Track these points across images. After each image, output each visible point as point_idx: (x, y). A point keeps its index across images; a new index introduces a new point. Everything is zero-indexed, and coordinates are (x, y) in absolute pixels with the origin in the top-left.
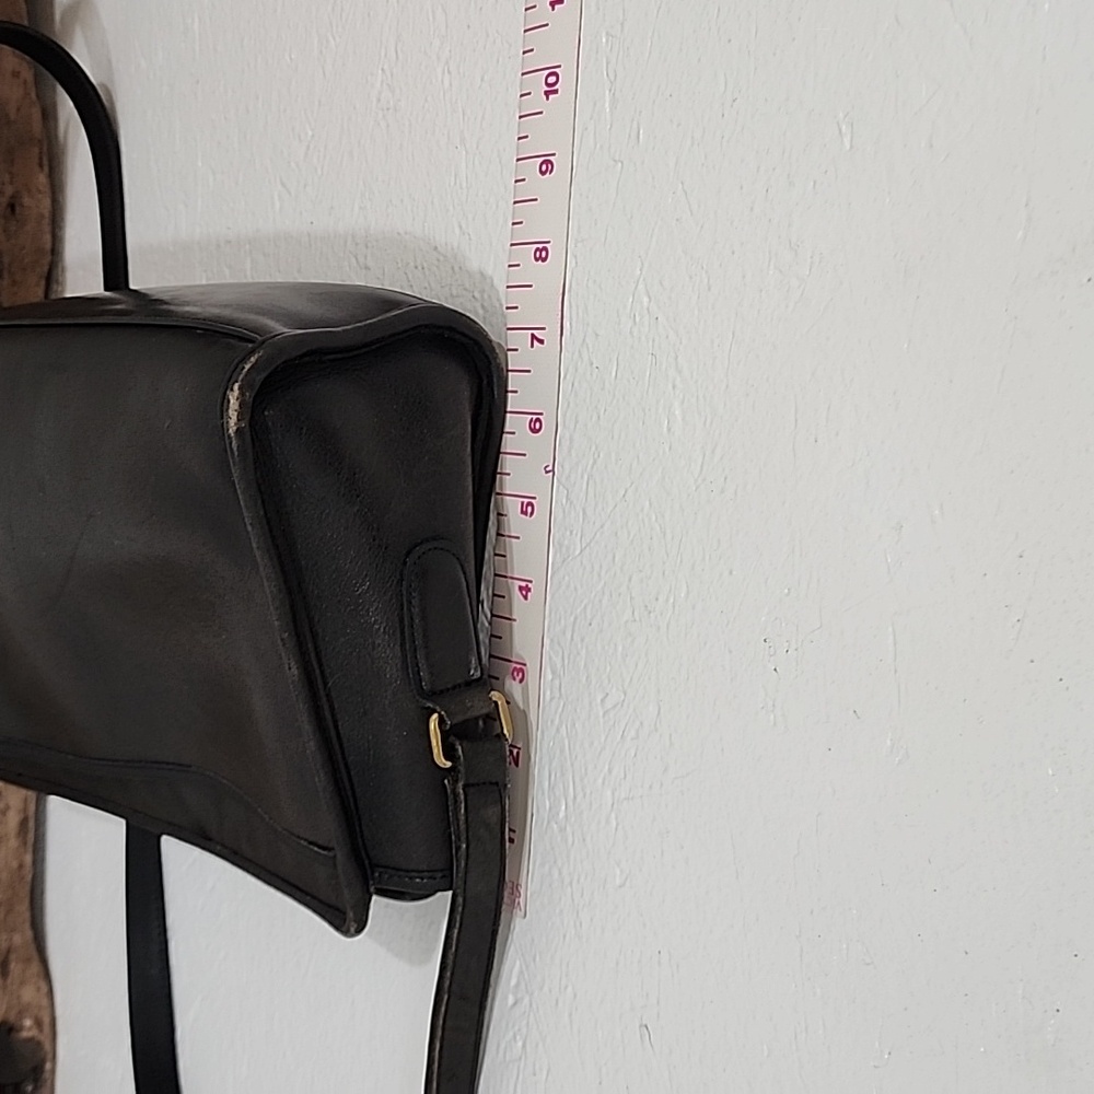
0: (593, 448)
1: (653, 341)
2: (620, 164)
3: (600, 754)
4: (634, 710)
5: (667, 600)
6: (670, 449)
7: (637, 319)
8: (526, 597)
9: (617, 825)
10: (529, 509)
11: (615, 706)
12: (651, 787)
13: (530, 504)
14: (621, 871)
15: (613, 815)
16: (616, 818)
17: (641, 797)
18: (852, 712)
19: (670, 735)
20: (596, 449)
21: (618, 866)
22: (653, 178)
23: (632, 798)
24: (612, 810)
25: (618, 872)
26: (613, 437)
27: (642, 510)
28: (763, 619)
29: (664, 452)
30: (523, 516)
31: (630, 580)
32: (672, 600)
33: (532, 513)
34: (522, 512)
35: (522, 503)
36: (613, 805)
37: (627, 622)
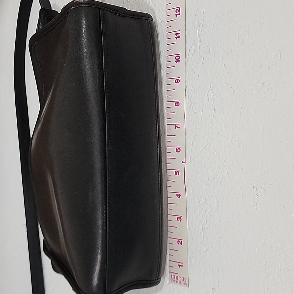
0: (194, 134)
1: (215, 106)
2: (203, 58)
3: (198, 216)
4: (209, 205)
5: (221, 175)
6: (221, 135)
7: (209, 100)
8: (179, 198)
9: (204, 235)
10: (178, 173)
11: (203, 204)
12: (215, 225)
13: (177, 172)
14: (205, 247)
15: (203, 233)
16: (204, 233)
17: (212, 228)
18: (282, 207)
19: (222, 212)
20: (195, 134)
21: (205, 246)
22: (214, 63)
23: (209, 228)
24: (202, 231)
25: (204, 247)
26: (201, 131)
27: (212, 151)
28: (253, 181)
29: (219, 136)
30: (176, 175)
31: (208, 170)
32: (222, 176)
33: (178, 174)
34: (175, 174)
35: (175, 172)
36: (202, 230)
37: (207, 181)
